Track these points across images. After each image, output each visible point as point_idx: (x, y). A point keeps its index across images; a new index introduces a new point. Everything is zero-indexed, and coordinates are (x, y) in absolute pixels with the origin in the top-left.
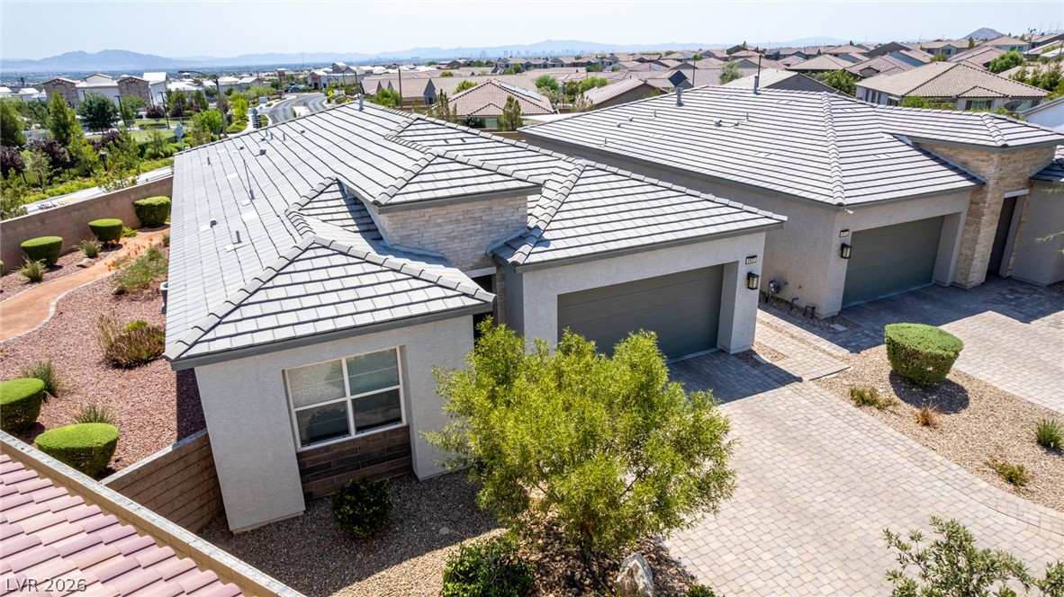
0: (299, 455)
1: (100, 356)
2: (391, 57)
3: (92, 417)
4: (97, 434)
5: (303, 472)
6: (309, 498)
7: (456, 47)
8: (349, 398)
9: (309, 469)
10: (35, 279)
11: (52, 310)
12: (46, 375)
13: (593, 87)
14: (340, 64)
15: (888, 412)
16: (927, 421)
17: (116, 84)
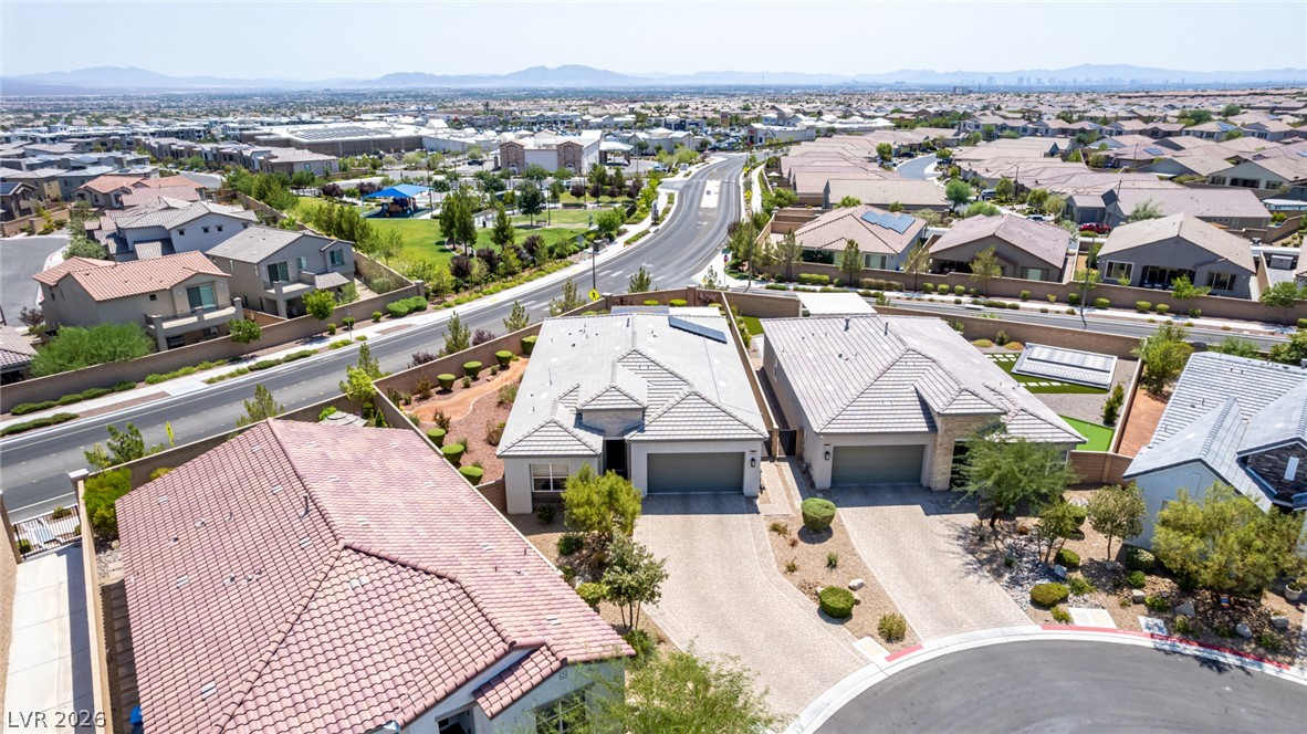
0: (533, 494)
1: (485, 437)
3: (477, 465)
4: (477, 472)
5: (533, 499)
6: (534, 509)
7: (955, 70)
8: (551, 478)
9: (535, 499)
10: (467, 386)
11: (471, 407)
12: (465, 444)
13: (978, 213)
15: (781, 536)
16: (794, 544)
17: (556, 147)
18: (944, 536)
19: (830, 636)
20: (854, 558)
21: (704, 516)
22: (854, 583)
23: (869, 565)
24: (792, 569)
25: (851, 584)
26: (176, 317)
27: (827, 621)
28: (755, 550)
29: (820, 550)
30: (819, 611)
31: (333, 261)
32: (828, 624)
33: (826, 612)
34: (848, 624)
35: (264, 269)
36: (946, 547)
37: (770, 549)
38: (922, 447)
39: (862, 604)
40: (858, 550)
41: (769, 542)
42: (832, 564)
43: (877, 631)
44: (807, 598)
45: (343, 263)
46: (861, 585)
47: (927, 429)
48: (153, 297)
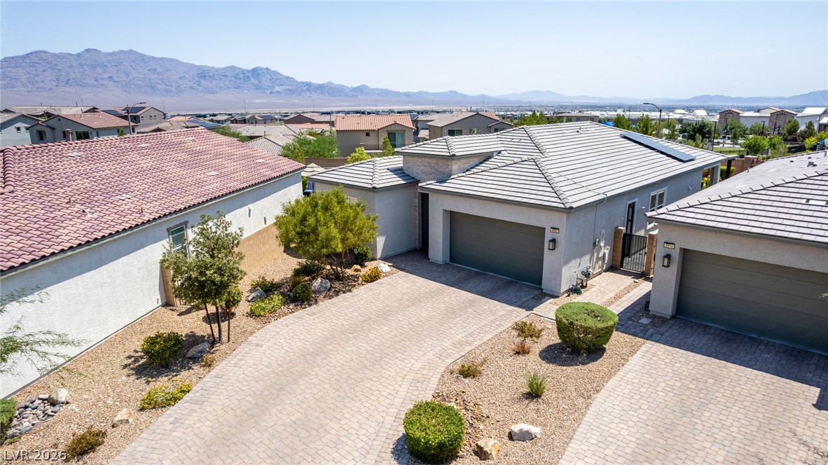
16: (519, 352)
17: (769, 115)
22: (524, 428)
35: (445, 132)
48: (368, 134)
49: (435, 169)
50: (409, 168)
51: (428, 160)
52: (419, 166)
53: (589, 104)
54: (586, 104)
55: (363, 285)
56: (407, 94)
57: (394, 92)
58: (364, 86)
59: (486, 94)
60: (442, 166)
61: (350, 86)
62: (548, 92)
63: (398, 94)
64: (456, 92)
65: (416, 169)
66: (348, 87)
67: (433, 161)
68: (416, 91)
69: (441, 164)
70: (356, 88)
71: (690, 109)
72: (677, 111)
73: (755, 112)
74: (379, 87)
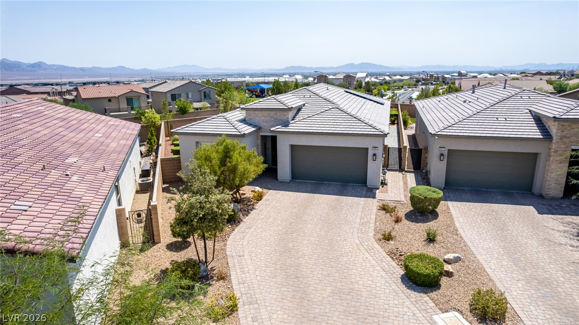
2: (493, 70)
14: (463, 72)
15: (388, 215)
16: (397, 221)
17: (343, 77)
18: (558, 231)
19: (408, 303)
20: (455, 237)
21: (326, 196)
22: (450, 256)
23: (469, 244)
24: (388, 238)
25: (446, 257)
26: (120, 112)
27: (409, 288)
28: (358, 220)
29: (422, 228)
30: (403, 278)
31: (205, 97)
32: (409, 291)
33: (410, 279)
34: (434, 294)
35: (169, 96)
36: (563, 240)
37: (373, 221)
38: (536, 155)
39: (455, 277)
40: (460, 231)
41: (373, 217)
42: (431, 239)
43: (468, 307)
44: (394, 263)
45: (210, 98)
46: (457, 260)
47: (541, 137)
48: (110, 101)
49: (274, 118)
50: (251, 119)
51: (268, 112)
52: (260, 117)
53: (223, 74)
54: (220, 74)
55: (257, 203)
56: (83, 69)
57: (70, 68)
58: (41, 62)
59: (148, 68)
60: (280, 116)
61: (26, 63)
62: (193, 66)
63: (74, 69)
64: (124, 67)
65: (259, 119)
66: (24, 64)
67: (272, 113)
68: (90, 66)
69: (278, 114)
70: (34, 64)
71: (291, 75)
72: (285, 76)
73: (333, 76)
74: (56, 64)
